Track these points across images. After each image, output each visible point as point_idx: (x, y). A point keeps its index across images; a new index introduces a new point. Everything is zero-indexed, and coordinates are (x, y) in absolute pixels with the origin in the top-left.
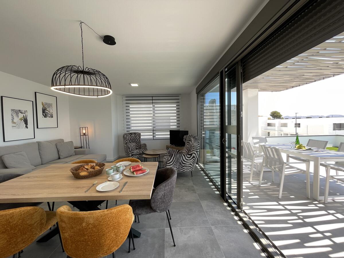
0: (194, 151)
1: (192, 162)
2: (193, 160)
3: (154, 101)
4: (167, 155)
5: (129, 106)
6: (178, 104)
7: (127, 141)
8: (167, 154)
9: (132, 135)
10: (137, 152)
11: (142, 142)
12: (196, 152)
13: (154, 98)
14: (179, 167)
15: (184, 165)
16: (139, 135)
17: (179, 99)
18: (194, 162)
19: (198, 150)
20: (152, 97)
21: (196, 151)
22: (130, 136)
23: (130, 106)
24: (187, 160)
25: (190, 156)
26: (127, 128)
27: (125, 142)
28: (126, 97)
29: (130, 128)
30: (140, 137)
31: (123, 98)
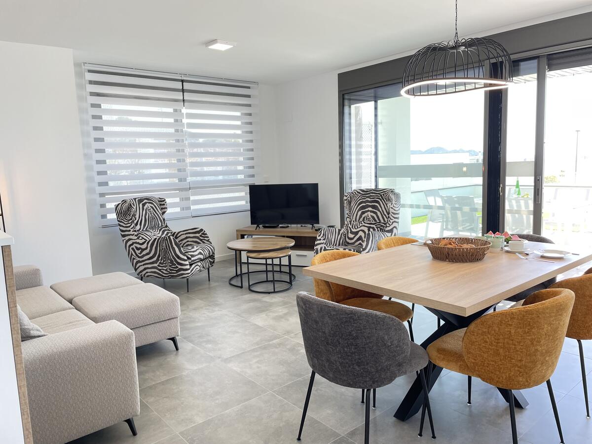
3: (187, 96)
5: (99, 106)
9: (146, 206)
13: (187, 86)
16: (162, 202)
22: (143, 209)
23: (104, 106)
26: (101, 184)
27: (132, 230)
28: (90, 71)
29: (106, 184)
30: (163, 210)
31: (79, 75)
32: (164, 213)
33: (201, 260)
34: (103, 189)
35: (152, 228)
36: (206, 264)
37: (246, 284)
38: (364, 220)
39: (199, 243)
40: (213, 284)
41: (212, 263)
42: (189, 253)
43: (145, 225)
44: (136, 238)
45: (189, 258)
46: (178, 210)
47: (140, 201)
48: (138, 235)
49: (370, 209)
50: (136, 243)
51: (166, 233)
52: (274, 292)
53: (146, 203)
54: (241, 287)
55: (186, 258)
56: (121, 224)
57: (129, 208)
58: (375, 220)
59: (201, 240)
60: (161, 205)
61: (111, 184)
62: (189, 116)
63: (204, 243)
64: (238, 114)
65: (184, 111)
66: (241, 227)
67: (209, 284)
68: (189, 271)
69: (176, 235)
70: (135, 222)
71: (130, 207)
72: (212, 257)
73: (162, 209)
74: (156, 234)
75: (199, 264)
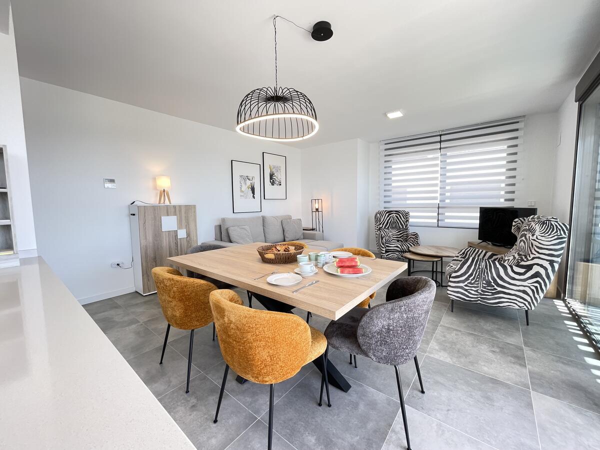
0: (539, 258)
1: (529, 287)
2: (535, 282)
3: (443, 145)
4: (457, 260)
5: (391, 161)
6: (512, 143)
7: (381, 226)
8: (458, 257)
9: (392, 215)
10: (397, 247)
11: (411, 230)
12: (546, 264)
13: (443, 138)
14: (482, 291)
15: (499, 289)
16: (406, 215)
17: (517, 130)
18: (536, 287)
19: (559, 260)
20: (441, 135)
21: (547, 260)
22: (388, 217)
23: (393, 161)
24: (514, 279)
25: (522, 271)
26: (385, 202)
28: (386, 144)
29: (390, 202)
30: (407, 219)
35: (392, 228)
43: (386, 226)
45: (385, 247)
47: (389, 212)
48: (379, 230)
53: (393, 213)
64: (505, 147)
70: (379, 223)
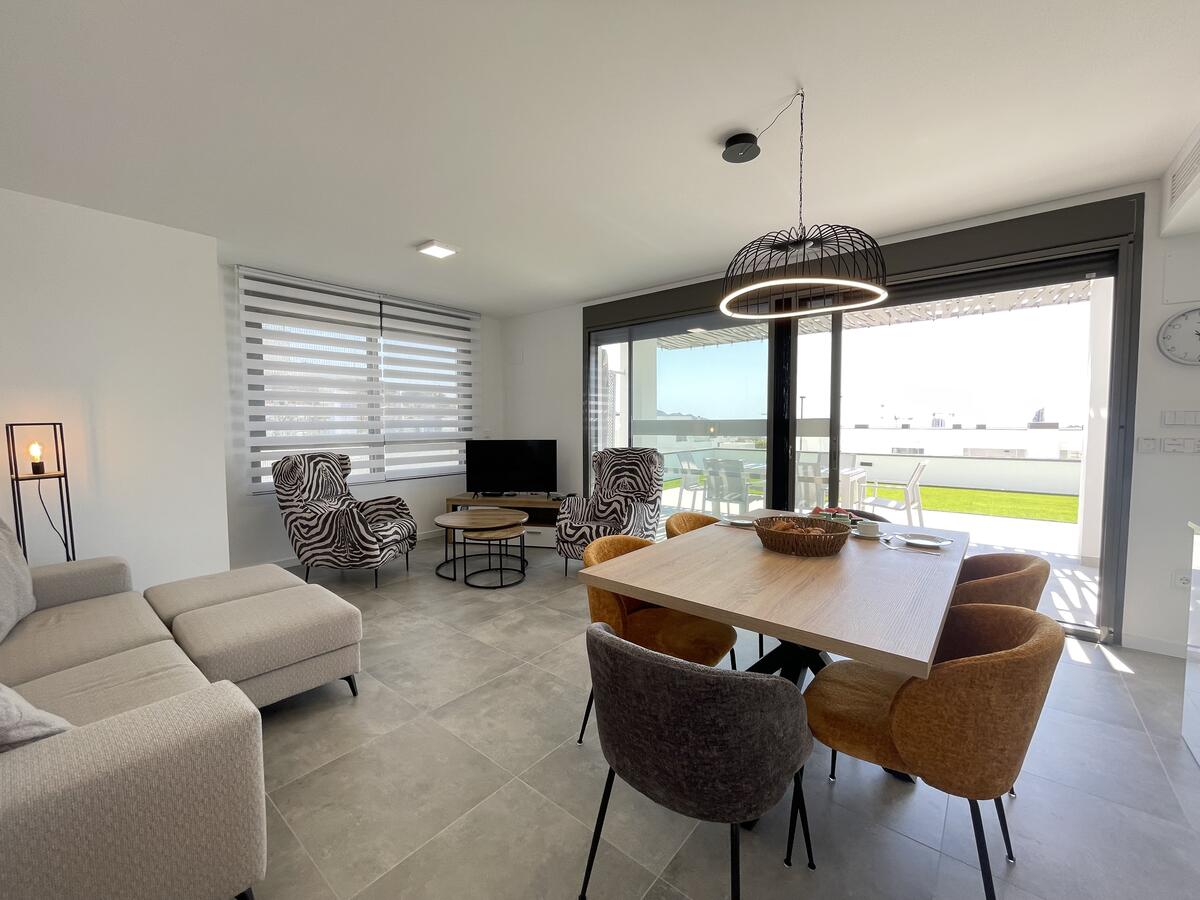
3: (387, 323)
6: (465, 346)
7: (306, 495)
9: (320, 466)
11: (368, 494)
13: (386, 309)
16: (344, 463)
17: (468, 329)
20: (381, 303)
26: (253, 434)
27: (296, 499)
28: (246, 277)
29: (263, 433)
30: (345, 472)
31: (231, 281)
32: (345, 476)
33: (396, 542)
34: (258, 441)
35: (327, 497)
36: (405, 546)
37: (460, 575)
38: (618, 487)
39: (395, 518)
40: (413, 575)
41: (412, 546)
42: (382, 533)
43: (316, 493)
44: (302, 510)
45: (379, 540)
46: (366, 471)
47: (312, 458)
48: (304, 506)
49: (627, 473)
50: (301, 518)
51: (347, 503)
52: (502, 587)
53: (319, 461)
54: (454, 579)
55: (374, 540)
56: (280, 490)
57: (292, 468)
58: (633, 488)
59: (398, 513)
60: (342, 464)
61: (270, 433)
62: (388, 348)
63: (402, 517)
64: (454, 350)
65: (381, 341)
66: (452, 495)
67: (408, 575)
68: (379, 559)
69: (361, 507)
70: (302, 488)
71: (294, 466)
72: (412, 537)
73: (343, 470)
74: (334, 505)
75: (394, 548)
